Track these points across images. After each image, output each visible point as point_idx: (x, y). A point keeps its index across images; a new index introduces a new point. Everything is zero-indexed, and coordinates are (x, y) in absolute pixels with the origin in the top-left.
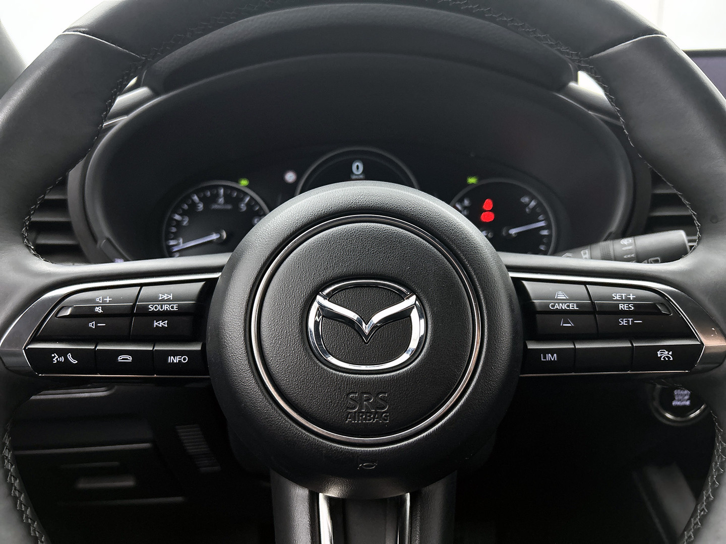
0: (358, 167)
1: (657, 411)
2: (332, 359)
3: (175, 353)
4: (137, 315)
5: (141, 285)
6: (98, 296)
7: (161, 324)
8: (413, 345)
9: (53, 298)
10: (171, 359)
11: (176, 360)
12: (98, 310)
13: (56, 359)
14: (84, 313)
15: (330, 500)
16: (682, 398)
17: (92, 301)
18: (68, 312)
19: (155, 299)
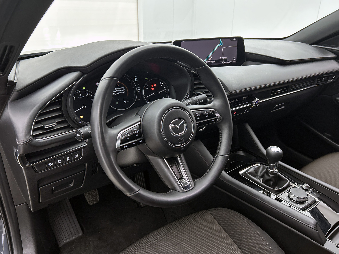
5: (130, 129)
6: (126, 133)
7: (137, 135)
10: (140, 141)
13: (125, 147)
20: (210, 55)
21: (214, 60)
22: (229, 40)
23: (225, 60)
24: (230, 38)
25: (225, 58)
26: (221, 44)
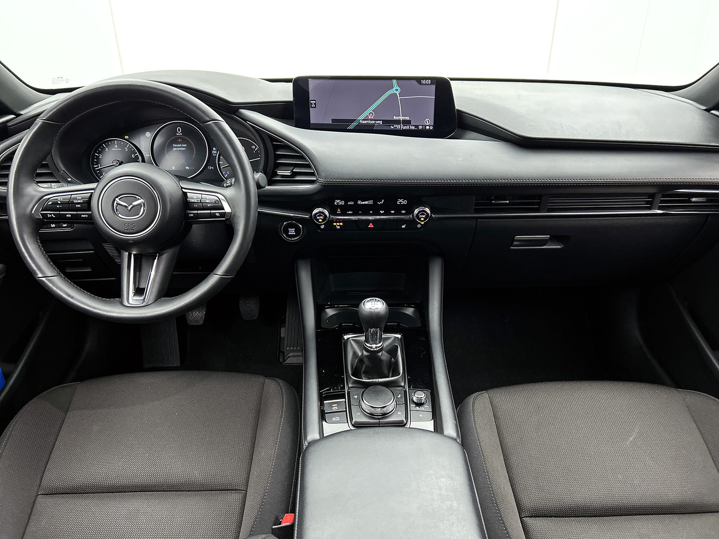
0: (179, 129)
1: (282, 234)
2: (120, 215)
3: (83, 214)
4: (71, 203)
5: (71, 195)
6: (59, 198)
7: (78, 206)
8: (141, 214)
9: (46, 199)
10: (82, 216)
11: (84, 216)
12: (59, 202)
13: (49, 216)
14: (55, 203)
15: (134, 255)
16: (292, 231)
17: (57, 199)
18: (51, 203)
19: (76, 199)
20: (370, 110)
21: (380, 120)
22: (414, 82)
23: (406, 122)
24: (419, 80)
25: (406, 118)
26: (396, 89)
